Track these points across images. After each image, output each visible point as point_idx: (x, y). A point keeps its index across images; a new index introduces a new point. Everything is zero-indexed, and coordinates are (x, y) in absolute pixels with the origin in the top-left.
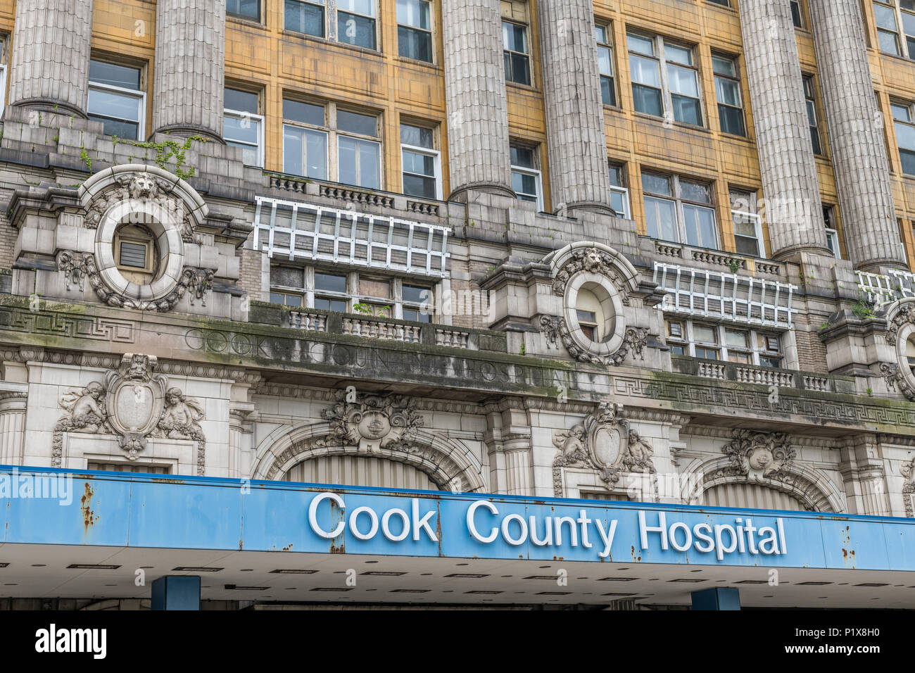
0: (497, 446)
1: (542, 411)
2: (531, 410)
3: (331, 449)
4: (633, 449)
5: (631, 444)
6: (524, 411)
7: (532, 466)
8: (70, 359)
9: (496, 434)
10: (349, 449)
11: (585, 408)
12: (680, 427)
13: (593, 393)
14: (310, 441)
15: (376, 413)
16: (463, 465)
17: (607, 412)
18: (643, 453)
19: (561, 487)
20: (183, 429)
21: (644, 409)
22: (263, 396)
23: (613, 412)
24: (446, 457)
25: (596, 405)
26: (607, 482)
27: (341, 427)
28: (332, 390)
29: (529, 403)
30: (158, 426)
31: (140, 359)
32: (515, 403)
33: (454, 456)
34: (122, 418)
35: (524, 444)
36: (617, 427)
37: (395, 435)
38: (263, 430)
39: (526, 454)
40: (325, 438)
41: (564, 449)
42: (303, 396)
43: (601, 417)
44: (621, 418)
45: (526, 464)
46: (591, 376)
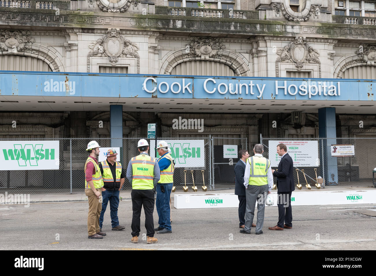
0: (255, 55)
1: (271, 41)
2: (267, 41)
3: (190, 59)
4: (311, 54)
5: (309, 52)
6: (264, 41)
7: (267, 62)
8: (90, 31)
9: (254, 51)
10: (197, 58)
11: (290, 39)
12: (334, 44)
13: (293, 33)
14: (182, 55)
15: (206, 45)
16: (241, 63)
17: (299, 40)
18: (315, 56)
19: (278, 70)
20: (131, 54)
21: (316, 38)
22: (163, 41)
23: (302, 40)
24: (235, 60)
25: (295, 38)
26: (298, 67)
27: (193, 51)
28: (189, 37)
29: (266, 38)
30: (122, 53)
31: (114, 30)
32: (261, 39)
33: (238, 59)
34: (109, 51)
35: (264, 54)
36: (304, 46)
37: (214, 52)
38: (164, 53)
39: (265, 58)
40: (188, 54)
41: (281, 55)
42: (178, 40)
43: (297, 42)
44: (305, 42)
45: (265, 61)
46: (293, 27)
